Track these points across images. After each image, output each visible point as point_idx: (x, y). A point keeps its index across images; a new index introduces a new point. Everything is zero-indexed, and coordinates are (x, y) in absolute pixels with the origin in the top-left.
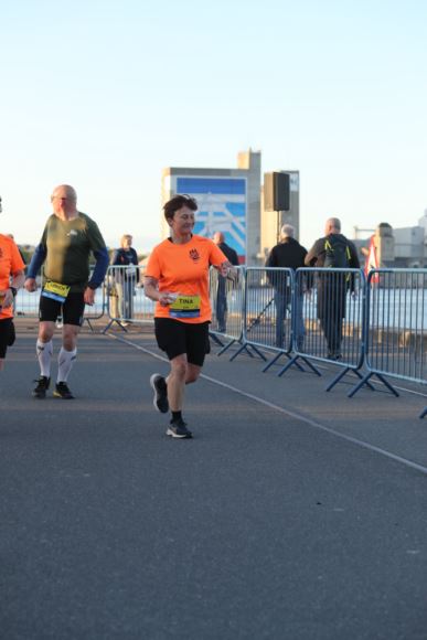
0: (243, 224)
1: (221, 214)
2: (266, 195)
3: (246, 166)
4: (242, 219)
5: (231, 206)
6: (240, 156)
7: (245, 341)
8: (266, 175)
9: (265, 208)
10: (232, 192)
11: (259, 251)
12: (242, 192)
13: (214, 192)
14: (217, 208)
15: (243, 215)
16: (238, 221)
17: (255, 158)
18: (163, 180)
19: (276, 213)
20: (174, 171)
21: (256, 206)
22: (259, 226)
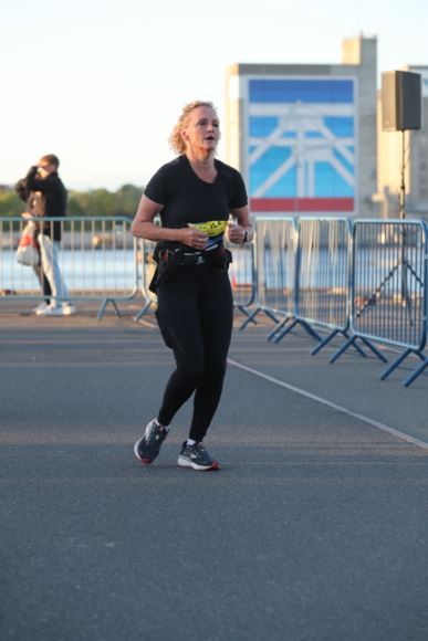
0: (351, 149)
1: (316, 134)
2: (386, 104)
3: (355, 59)
4: (349, 142)
5: (332, 122)
6: (346, 44)
7: (353, 332)
8: (385, 76)
9: (385, 126)
10: (333, 100)
11: (376, 190)
12: (349, 99)
13: (306, 100)
14: (311, 126)
15: (351, 135)
16: (342, 145)
17: (369, 46)
18: (227, 84)
19: (400, 132)
20: (244, 69)
21: (370, 121)
22: (374, 152)
